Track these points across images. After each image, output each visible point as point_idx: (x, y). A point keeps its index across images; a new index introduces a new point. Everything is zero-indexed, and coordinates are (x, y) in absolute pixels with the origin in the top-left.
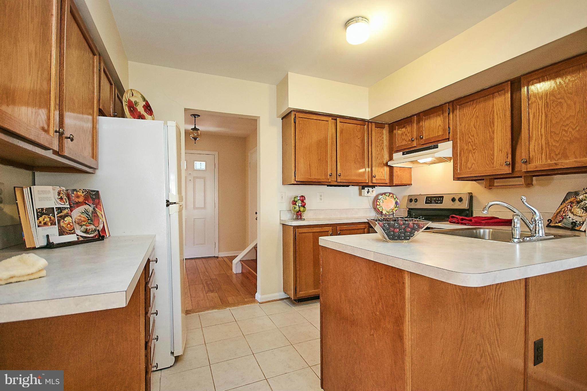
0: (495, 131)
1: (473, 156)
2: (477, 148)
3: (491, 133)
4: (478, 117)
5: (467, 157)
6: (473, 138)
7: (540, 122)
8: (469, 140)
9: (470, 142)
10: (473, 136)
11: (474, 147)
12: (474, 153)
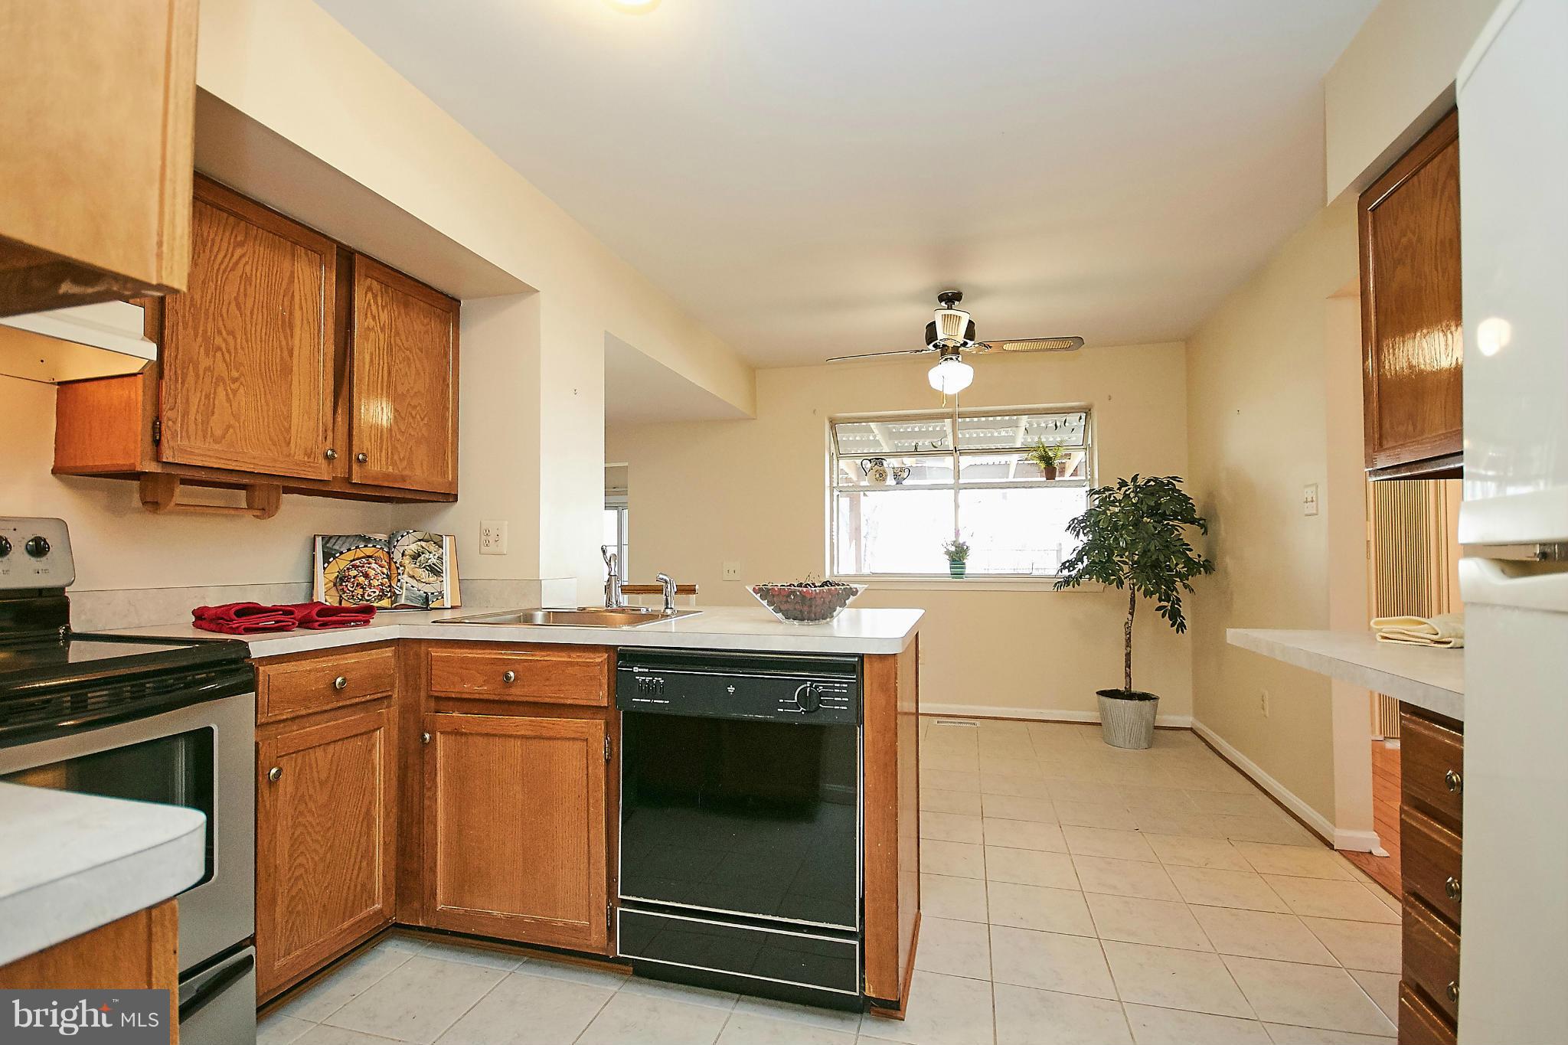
0: (296, 353)
1: (229, 400)
2: (242, 379)
3: (286, 353)
4: (248, 280)
5: (207, 397)
6: (230, 339)
7: (380, 380)
8: (218, 341)
9: (219, 349)
10: (231, 333)
11: (235, 374)
12: (235, 392)
